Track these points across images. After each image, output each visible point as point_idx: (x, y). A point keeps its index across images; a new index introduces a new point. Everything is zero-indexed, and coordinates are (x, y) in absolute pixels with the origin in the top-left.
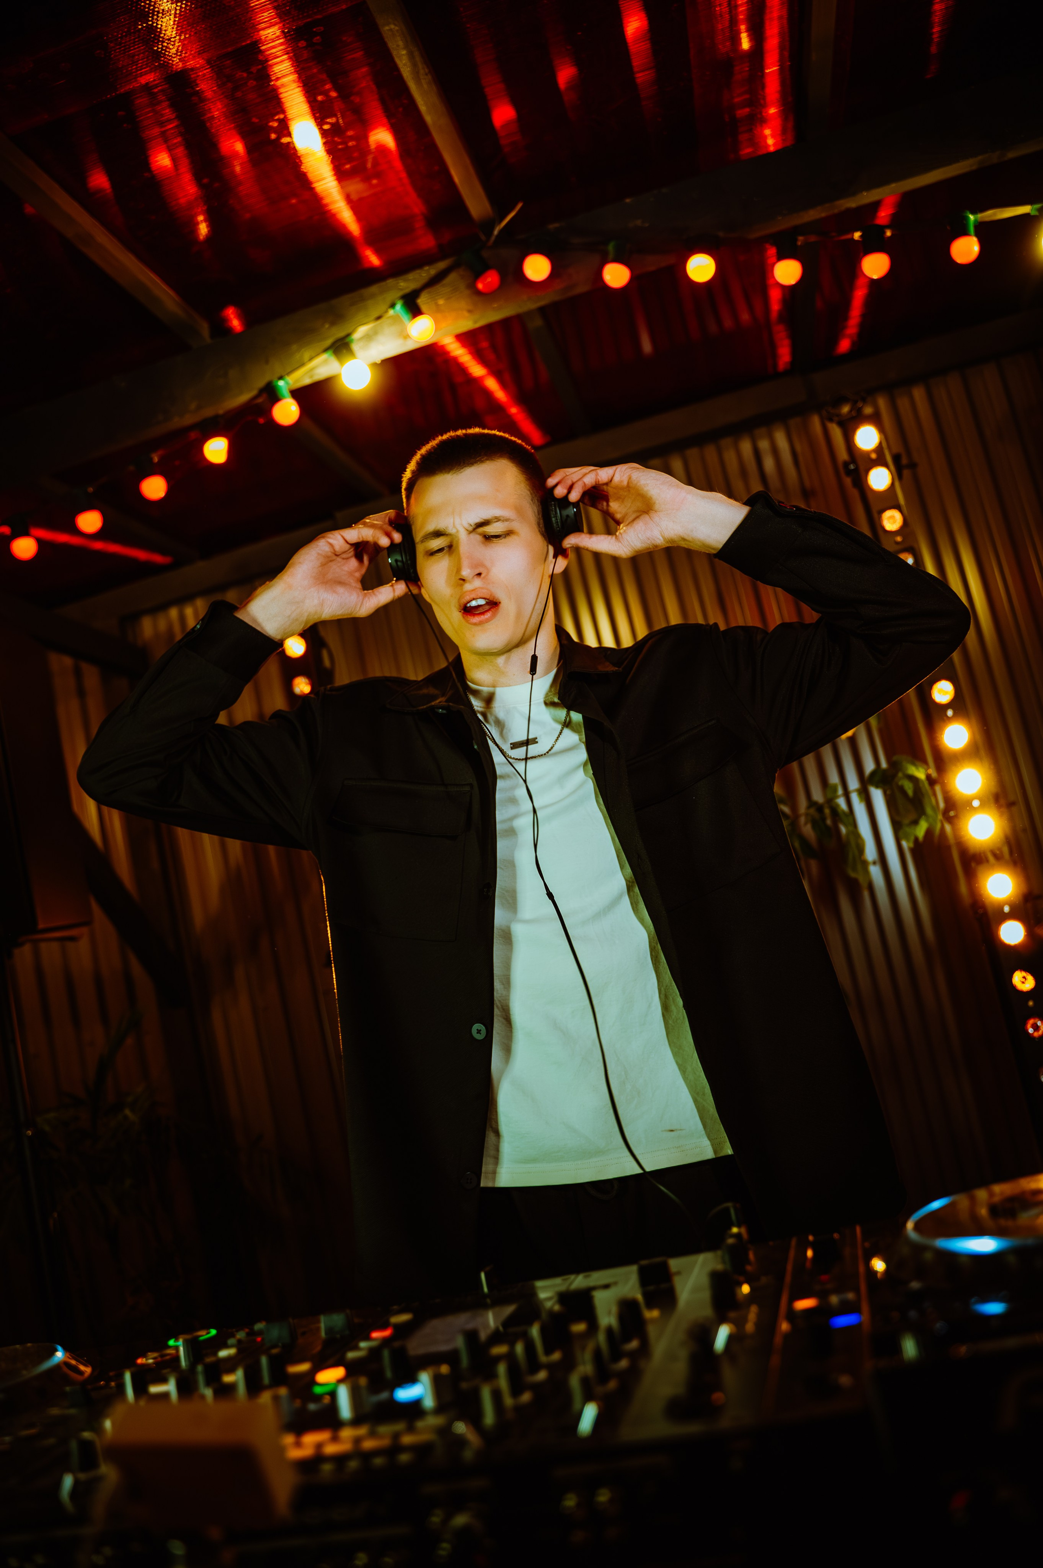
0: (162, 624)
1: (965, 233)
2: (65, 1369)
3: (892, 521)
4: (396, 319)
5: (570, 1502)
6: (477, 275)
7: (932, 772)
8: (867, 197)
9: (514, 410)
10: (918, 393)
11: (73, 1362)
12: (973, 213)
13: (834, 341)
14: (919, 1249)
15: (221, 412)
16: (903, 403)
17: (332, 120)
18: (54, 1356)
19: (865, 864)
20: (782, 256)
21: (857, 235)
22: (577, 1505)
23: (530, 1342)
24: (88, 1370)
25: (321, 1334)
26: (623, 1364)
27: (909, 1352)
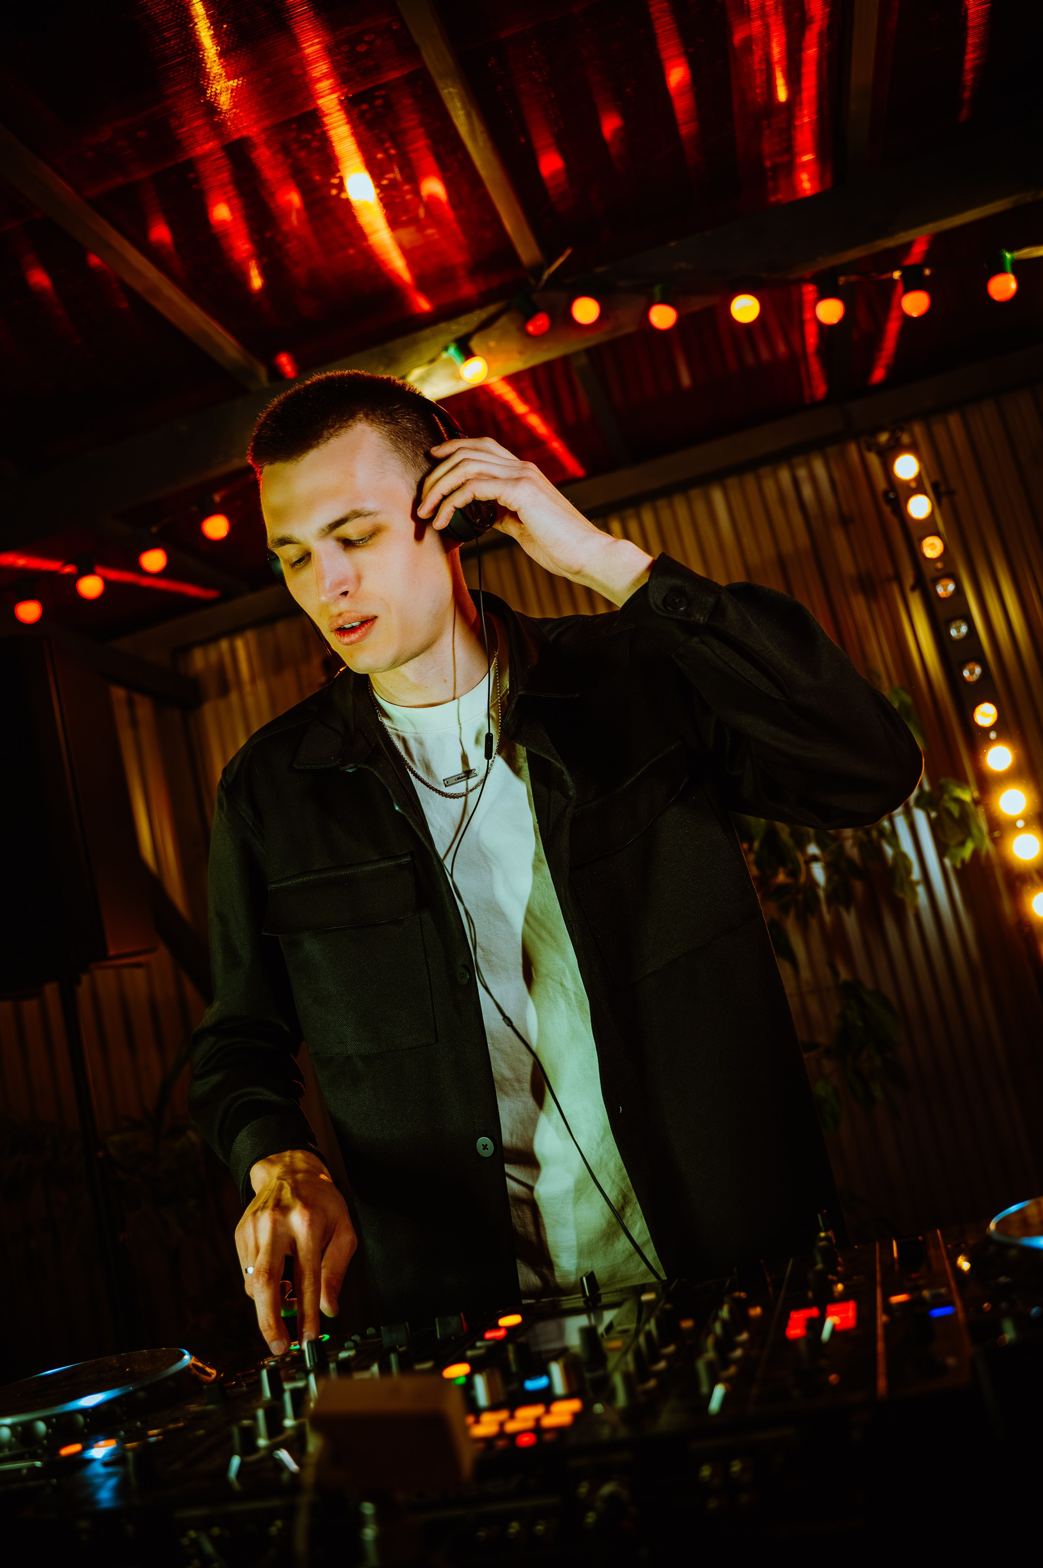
0: (213, 656)
1: (1001, 271)
2: (194, 1371)
3: (932, 548)
4: (450, 362)
5: (706, 1472)
6: (528, 317)
7: (976, 794)
8: (903, 238)
9: (556, 445)
10: (954, 420)
11: (200, 1364)
12: (1010, 251)
13: (869, 370)
14: (1004, 1247)
16: (939, 430)
17: (391, 176)
18: (183, 1360)
19: (913, 885)
20: (823, 296)
21: (897, 275)
22: (713, 1475)
23: (648, 1335)
24: (214, 1372)
25: (437, 1336)
26: (738, 1353)
27: (1009, 1334)
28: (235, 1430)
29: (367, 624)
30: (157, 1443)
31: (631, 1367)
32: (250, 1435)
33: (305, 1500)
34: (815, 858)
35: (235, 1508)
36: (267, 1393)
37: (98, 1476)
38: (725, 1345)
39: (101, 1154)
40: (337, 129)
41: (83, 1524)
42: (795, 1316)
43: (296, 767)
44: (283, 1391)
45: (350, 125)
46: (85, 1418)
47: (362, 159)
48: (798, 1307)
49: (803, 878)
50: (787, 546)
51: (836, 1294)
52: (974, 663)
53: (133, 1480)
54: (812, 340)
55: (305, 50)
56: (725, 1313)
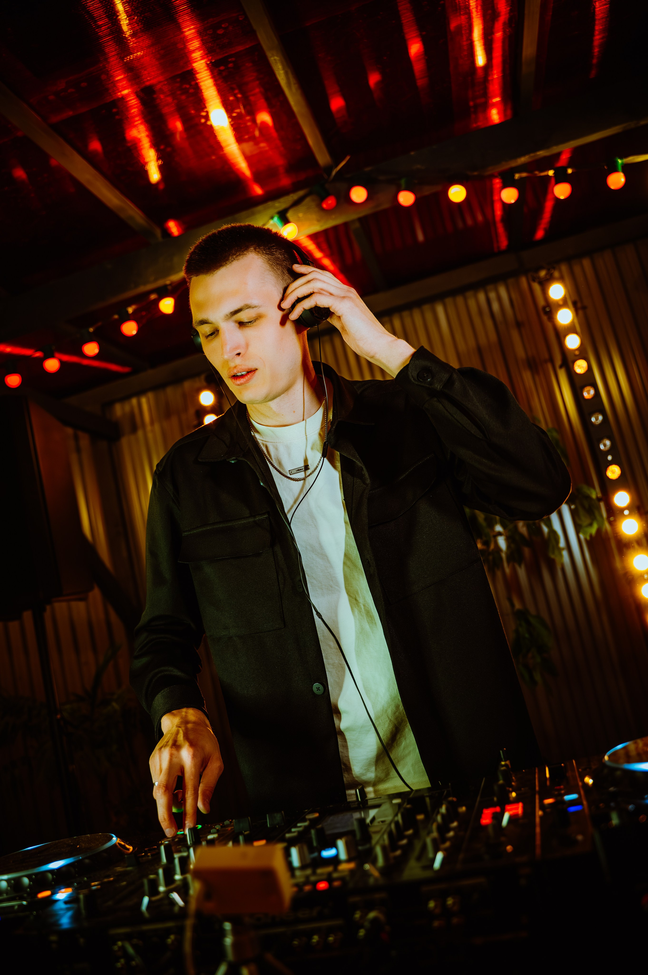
1: (615, 170)
2: (119, 847)
3: (573, 342)
5: (432, 904)
6: (322, 199)
8: (555, 150)
10: (586, 263)
11: (123, 843)
12: (621, 158)
13: (534, 231)
14: (613, 769)
15: (168, 282)
16: (577, 269)
18: (112, 840)
19: (560, 550)
20: (505, 185)
21: (551, 173)
22: (436, 906)
23: (397, 823)
24: (131, 848)
25: (267, 825)
26: (451, 834)
27: (615, 821)
28: (145, 881)
29: (251, 373)
30: (97, 890)
31: (387, 842)
32: (154, 884)
33: (189, 923)
34: (500, 534)
35: (146, 928)
36: (164, 860)
37: (61, 909)
38: (443, 829)
39: (59, 716)
40: (206, 81)
41: (54, 938)
42: (486, 812)
43: (200, 460)
44: (174, 859)
45: (213, 79)
46: (53, 875)
47: (220, 100)
48: (487, 807)
49: (492, 547)
50: (483, 340)
51: (511, 799)
52: (598, 413)
53: (83, 912)
54: (499, 213)
55: (185, 32)
56: (443, 810)
